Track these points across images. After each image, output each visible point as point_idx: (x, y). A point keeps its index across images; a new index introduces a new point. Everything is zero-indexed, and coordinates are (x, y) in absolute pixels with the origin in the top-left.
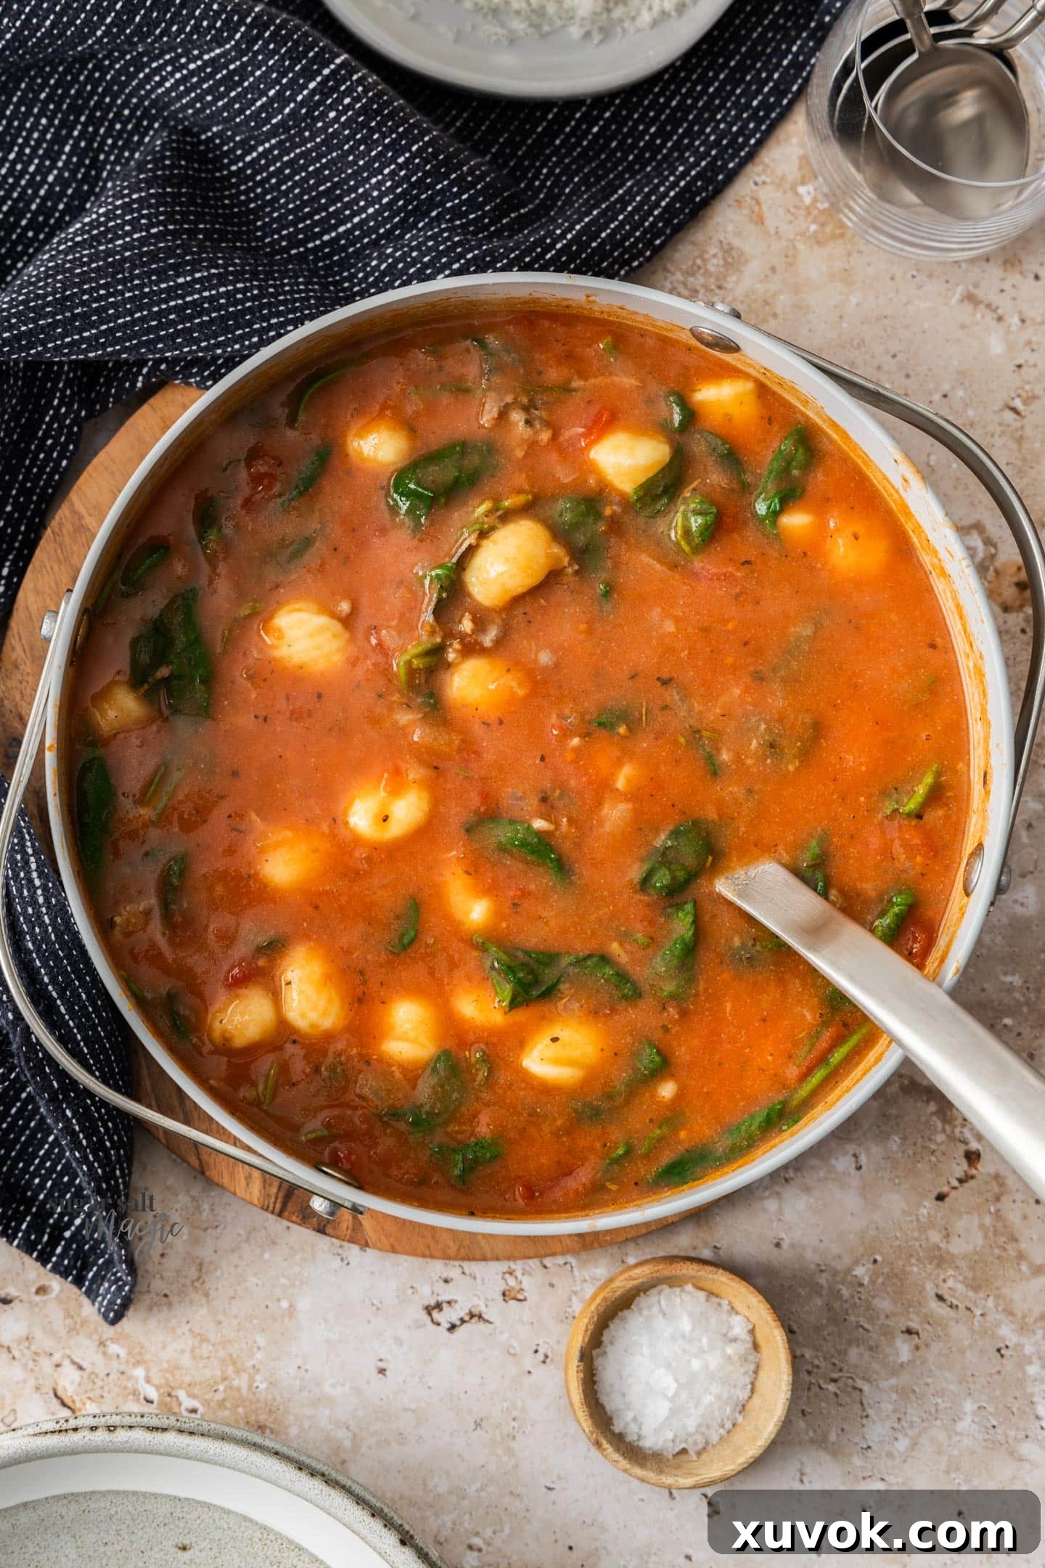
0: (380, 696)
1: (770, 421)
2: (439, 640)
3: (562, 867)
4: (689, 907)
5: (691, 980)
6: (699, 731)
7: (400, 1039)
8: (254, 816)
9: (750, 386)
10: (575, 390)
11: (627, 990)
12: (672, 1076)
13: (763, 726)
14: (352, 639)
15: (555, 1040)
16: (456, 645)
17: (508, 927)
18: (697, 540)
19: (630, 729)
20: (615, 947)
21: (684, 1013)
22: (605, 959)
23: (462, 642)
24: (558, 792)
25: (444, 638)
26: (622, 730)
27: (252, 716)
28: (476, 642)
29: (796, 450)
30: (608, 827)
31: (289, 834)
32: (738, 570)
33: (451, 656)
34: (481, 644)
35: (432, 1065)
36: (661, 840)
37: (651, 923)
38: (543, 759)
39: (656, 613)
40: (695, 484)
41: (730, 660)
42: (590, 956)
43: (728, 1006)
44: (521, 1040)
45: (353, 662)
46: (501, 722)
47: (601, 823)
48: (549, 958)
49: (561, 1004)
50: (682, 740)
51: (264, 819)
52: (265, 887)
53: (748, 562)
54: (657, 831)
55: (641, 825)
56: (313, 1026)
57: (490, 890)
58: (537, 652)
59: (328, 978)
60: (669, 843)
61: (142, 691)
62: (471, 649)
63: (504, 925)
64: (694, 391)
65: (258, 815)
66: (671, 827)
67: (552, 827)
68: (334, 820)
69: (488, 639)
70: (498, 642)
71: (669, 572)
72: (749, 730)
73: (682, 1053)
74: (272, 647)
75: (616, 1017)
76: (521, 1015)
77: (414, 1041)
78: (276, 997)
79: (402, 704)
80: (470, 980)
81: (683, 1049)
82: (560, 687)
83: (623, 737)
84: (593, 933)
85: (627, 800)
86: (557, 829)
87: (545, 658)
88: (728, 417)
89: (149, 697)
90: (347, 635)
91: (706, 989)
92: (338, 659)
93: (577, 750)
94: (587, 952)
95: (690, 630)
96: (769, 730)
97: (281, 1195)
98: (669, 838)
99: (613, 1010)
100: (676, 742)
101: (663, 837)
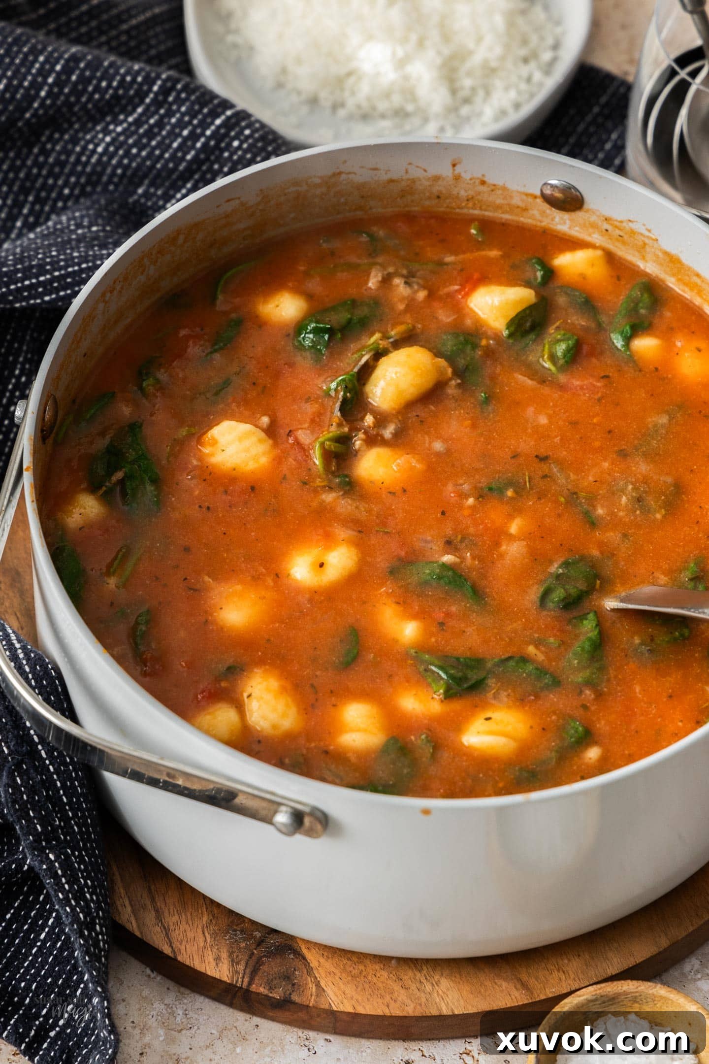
0: (305, 483)
1: (619, 278)
2: (346, 429)
3: (478, 593)
4: (591, 616)
5: (602, 669)
6: (575, 493)
7: (352, 730)
8: (207, 579)
9: (599, 253)
10: (447, 264)
11: (547, 680)
12: (595, 743)
13: (630, 487)
14: (276, 444)
15: (488, 719)
16: (361, 435)
17: (436, 641)
18: (561, 362)
19: (516, 492)
20: (531, 649)
21: (599, 695)
22: (525, 659)
23: (366, 433)
24: (459, 537)
25: (351, 430)
26: (510, 493)
27: (197, 506)
28: (378, 435)
29: (642, 295)
30: (508, 560)
31: (239, 587)
32: (598, 381)
33: (358, 444)
34: (382, 436)
35: (384, 750)
36: (555, 568)
37: (562, 631)
38: (443, 513)
39: (530, 411)
40: (558, 324)
41: (597, 444)
42: (510, 658)
43: (638, 689)
44: (458, 724)
45: (278, 461)
46: (405, 491)
47: (501, 556)
48: (477, 662)
49: (490, 695)
50: (562, 499)
51: (215, 579)
52: (222, 628)
53: (607, 377)
54: (551, 562)
55: (537, 558)
56: (274, 727)
57: (419, 615)
58: (430, 443)
59: (283, 690)
60: (561, 571)
61: (101, 492)
62: (373, 440)
63: (433, 640)
64: (553, 259)
65: (210, 577)
66: (562, 559)
67: (458, 560)
68: (277, 575)
69: (388, 432)
70: (396, 435)
71: (539, 386)
72: (618, 490)
73: (602, 726)
74: (208, 455)
75: (541, 702)
76: (456, 705)
77: (365, 731)
78: (240, 708)
79: (324, 487)
80: (408, 681)
81: (603, 722)
82: (453, 465)
83: (512, 498)
84: (511, 639)
85: (520, 539)
86: (462, 562)
87: (438, 446)
88: (583, 276)
89: (106, 498)
90: (270, 442)
91: (616, 677)
92: (264, 460)
93: (471, 507)
94: (507, 655)
95: (561, 423)
96: (635, 489)
97: (248, 971)
98: (560, 567)
99: (537, 697)
100: (557, 502)
101: (556, 566)
